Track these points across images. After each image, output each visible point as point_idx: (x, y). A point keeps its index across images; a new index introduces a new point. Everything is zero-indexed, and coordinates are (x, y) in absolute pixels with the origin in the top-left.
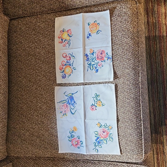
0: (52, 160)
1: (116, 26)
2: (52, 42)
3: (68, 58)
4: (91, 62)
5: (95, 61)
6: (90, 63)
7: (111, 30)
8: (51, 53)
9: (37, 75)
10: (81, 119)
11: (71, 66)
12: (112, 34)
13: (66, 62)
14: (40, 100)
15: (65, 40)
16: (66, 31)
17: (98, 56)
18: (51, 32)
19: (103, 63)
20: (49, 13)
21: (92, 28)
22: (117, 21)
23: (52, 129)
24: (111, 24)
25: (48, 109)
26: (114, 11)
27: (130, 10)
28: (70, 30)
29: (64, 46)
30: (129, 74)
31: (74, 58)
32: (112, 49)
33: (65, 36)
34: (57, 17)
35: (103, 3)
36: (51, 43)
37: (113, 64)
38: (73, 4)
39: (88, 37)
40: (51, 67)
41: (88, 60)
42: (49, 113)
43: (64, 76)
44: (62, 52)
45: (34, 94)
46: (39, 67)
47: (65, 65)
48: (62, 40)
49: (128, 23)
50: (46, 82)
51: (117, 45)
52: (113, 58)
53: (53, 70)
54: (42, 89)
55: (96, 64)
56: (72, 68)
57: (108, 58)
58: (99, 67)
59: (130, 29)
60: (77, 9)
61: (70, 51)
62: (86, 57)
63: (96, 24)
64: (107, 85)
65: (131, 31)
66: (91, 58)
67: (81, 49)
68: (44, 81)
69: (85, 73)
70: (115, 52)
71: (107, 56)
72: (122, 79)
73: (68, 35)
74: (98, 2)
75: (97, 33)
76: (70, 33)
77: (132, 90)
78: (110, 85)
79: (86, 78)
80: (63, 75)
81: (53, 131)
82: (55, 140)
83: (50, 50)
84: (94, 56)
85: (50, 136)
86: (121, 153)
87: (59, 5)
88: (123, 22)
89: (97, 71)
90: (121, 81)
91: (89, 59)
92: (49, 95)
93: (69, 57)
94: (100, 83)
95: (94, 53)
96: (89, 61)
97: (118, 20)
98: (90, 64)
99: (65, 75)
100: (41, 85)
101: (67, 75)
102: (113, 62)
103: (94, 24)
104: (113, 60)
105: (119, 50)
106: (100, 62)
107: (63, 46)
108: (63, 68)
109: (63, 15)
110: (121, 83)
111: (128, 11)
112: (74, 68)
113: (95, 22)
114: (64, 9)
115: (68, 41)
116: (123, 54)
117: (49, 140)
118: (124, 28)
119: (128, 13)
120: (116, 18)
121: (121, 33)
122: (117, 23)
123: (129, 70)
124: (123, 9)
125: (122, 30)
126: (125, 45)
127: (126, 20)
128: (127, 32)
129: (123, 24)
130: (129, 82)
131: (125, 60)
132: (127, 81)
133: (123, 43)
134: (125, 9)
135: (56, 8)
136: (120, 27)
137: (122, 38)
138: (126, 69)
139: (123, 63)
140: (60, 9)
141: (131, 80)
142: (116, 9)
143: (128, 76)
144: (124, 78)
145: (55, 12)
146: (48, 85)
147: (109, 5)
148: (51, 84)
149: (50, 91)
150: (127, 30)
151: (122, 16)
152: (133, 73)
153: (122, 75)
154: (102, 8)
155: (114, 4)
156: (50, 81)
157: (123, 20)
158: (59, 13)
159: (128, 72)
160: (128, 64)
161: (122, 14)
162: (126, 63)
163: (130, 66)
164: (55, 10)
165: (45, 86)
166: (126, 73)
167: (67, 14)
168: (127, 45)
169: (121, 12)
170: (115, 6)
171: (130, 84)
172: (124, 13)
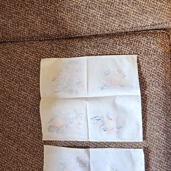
9: (20, 130)
14: (23, 167)
20: (42, 40)
22: (143, 62)
27: (161, 46)
30: (158, 139)
35: (120, 33)
38: (78, 31)
45: (14, 157)
46: (24, 118)
49: (158, 65)
50: (33, 142)
54: (26, 151)
59: (162, 73)
60: (82, 38)
65: (162, 77)
68: (30, 140)
74: (113, 31)
77: (163, 162)
87: (58, 31)
88: (152, 64)
97: (144, 60)
100: (26, 145)
105: (145, 103)
111: (159, 47)
114: (64, 36)
116: (151, 109)
118: (153, 72)
119: (158, 50)
120: (141, 57)
121: (148, 78)
122: (142, 65)
123: (159, 133)
124: (151, 45)
125: (150, 75)
126: (154, 96)
127: (155, 60)
128: (157, 78)
129: (151, 66)
130: (158, 151)
131: (154, 118)
132: (156, 149)
133: (151, 94)
134: (154, 45)
135: (52, 34)
136: (147, 71)
137: (150, 86)
138: (155, 131)
139: (151, 122)
140: (59, 37)
141: (162, 148)
142: (141, 44)
143: (158, 141)
144: (151, 145)
145: (50, 40)
146: (36, 145)
147: (130, 37)
148: (41, 144)
149: (39, 155)
150: (156, 75)
151: (150, 55)
152: (164, 137)
153: (149, 140)
154: (120, 41)
155: (137, 36)
156: (39, 140)
157: (152, 60)
158: (56, 41)
159: (158, 136)
160: (158, 125)
161: (149, 51)
162: (155, 123)
163: (160, 127)
164: (50, 36)
165: (32, 146)
166: (154, 137)
167: (68, 44)
168: (157, 97)
169: (149, 49)
170: (140, 39)
171: (160, 154)
172: (152, 51)
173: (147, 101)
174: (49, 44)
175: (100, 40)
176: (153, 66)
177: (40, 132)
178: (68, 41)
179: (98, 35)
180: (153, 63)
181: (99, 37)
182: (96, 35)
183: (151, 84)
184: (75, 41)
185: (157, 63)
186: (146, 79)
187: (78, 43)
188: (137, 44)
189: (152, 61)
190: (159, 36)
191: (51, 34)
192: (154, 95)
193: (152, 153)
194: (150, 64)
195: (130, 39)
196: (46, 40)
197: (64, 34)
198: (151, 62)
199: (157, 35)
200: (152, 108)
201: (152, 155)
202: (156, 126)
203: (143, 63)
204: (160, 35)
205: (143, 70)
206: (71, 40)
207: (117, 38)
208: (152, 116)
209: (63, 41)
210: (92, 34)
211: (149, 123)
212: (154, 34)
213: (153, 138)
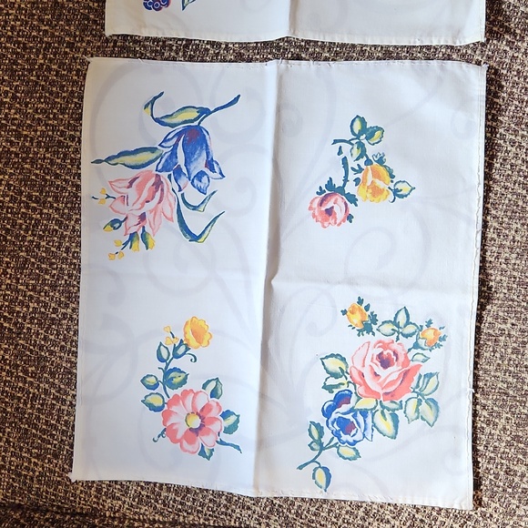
0: (17, 521)
10: (246, 270)
23: (40, 324)
25: (29, 197)
42: (36, 225)
50: (32, 27)
64: (438, 71)
68: (16, 19)
78: (458, 72)
79: (303, 15)
81: (45, 339)
82: (56, 398)
85: (25, 372)
86: (478, 501)
92: (44, 111)
94: (388, 54)
117: (13, 397)
146: (41, 41)
148: (67, 39)
149: (53, 83)
156: (58, 20)
165: (25, 48)
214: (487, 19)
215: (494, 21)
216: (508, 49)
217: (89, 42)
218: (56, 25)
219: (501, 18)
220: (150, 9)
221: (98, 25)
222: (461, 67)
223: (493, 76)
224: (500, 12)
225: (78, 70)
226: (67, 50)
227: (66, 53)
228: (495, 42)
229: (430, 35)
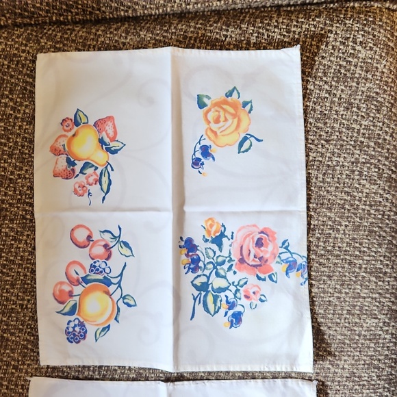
1: (325, 124)
2: (21, 169)
3: (99, 250)
4: (208, 278)
5: (230, 275)
6: (204, 279)
7: (307, 139)
8: (12, 221)
11: (112, 288)
12: (307, 155)
13: (88, 268)
15: (86, 165)
16: (91, 122)
17: (245, 252)
18: (16, 118)
19: (266, 287)
20: (5, 26)
21: (217, 121)
22: (332, 102)
24: (305, 112)
26: (315, 54)
27: (387, 54)
28: (110, 118)
29: (81, 191)
30: (375, 338)
31: (126, 251)
32: (309, 224)
33: (86, 146)
34: (42, 50)
35: (257, 8)
36: (12, 173)
37: (310, 292)
39: (196, 163)
40: (13, 286)
41: (194, 265)
43: (77, 329)
44: (72, 219)
47: (86, 280)
48: (71, 163)
49: (378, 111)
51: (330, 209)
52: (310, 268)
53: (23, 299)
55: (233, 289)
56: (116, 296)
57: (291, 266)
58: (244, 301)
59: (388, 138)
60: (137, 20)
61: (112, 221)
62: (187, 255)
63: (234, 106)
64: (282, 388)
65: (388, 149)
66: (207, 260)
67: (167, 219)
69: (182, 327)
70: (319, 239)
71: (284, 256)
72: (345, 362)
73: (101, 141)
75: (241, 145)
76: (111, 133)
80: (72, 325)
83: (11, 205)
84: (225, 253)
88: (359, 108)
89: (237, 319)
90: (343, 368)
91: (201, 264)
93: (106, 246)
94: (246, 376)
95: (222, 235)
96: (200, 273)
97: (335, 95)
98: (204, 287)
99: (82, 325)
101: (91, 330)
102: (311, 285)
103: (226, 103)
104: (310, 275)
105: (338, 231)
106: (252, 280)
107: (76, 192)
108: (71, 294)
109: (73, 41)
110: (342, 377)
111: (381, 56)
112: (124, 298)
113: (229, 94)
114: (77, 14)
115: (98, 172)
116: (354, 248)
118: (364, 134)
119: (378, 66)
120: (326, 87)
121: (348, 153)
122: (330, 111)
123: (377, 321)
124: (357, 48)
125: (352, 143)
126: (364, 210)
127: (369, 97)
128: (373, 153)
129: (358, 116)
130: (374, 374)
131: (364, 274)
132: (368, 369)
133: (357, 203)
134: (365, 47)
135: (38, 5)
136: (344, 130)
137: (353, 179)
138: (366, 314)
139: (355, 289)
140: (61, 15)
141: (385, 363)
142: (327, 43)
143: (372, 345)
144: (354, 356)
145: (31, 25)
147: (292, 21)
148: (13, 363)
150: (372, 144)
151: (355, 80)
152: (390, 332)
153: (347, 342)
154: (259, 33)
155: (313, 20)
156: (5, 349)
157: (360, 97)
158: (54, 31)
159: (373, 329)
160: (374, 296)
161: (352, 68)
162: (366, 291)
163: (380, 302)
164: (33, 13)
166: (363, 333)
167: (93, 39)
168: (372, 212)
169: (350, 62)
170: (322, 29)
171: (378, 382)
172: (361, 67)
173: (344, 223)
174: (28, 40)
175: (195, 28)
176: (362, 116)
177: (7, 325)
178: (94, 31)
179: (189, 12)
180: (364, 106)
181: (193, 19)
182: (181, 13)
183: (357, 173)
184: (116, 30)
185: (375, 106)
186: (343, 155)
187: (126, 38)
188: (314, 43)
189: (360, 100)
190: (381, 20)
191: (34, 6)
192: (364, 207)
193: (357, 379)
194: (355, 109)
195: (293, 29)
196: (18, 26)
197: (77, 8)
198: (357, 102)
199: (374, 17)
200: (357, 245)
201: (357, 387)
202: (369, 300)
203: (332, 105)
204: (382, 15)
205: (333, 127)
206: (103, 28)
207: (249, 23)
208: (357, 270)
209: (74, 30)
210: (169, 10)
211: (347, 291)
212: (366, 15)
213: (359, 336)
214: (314, 347)
215: (319, 347)
216: (330, 366)
217: (29, 365)
218: (4, 353)
219: (324, 345)
220: (72, 342)
221: (35, 352)
222: (298, 384)
223: (321, 387)
224: (323, 340)
225: (22, 385)
226: (14, 371)
227: (12, 373)
228: (321, 362)
229: (274, 363)
